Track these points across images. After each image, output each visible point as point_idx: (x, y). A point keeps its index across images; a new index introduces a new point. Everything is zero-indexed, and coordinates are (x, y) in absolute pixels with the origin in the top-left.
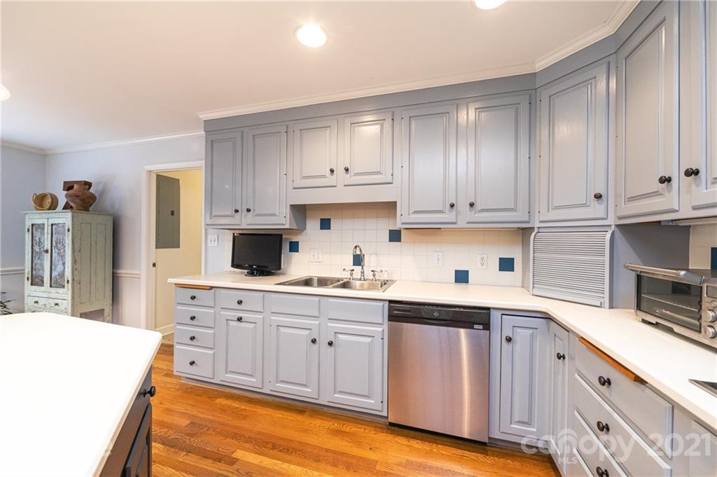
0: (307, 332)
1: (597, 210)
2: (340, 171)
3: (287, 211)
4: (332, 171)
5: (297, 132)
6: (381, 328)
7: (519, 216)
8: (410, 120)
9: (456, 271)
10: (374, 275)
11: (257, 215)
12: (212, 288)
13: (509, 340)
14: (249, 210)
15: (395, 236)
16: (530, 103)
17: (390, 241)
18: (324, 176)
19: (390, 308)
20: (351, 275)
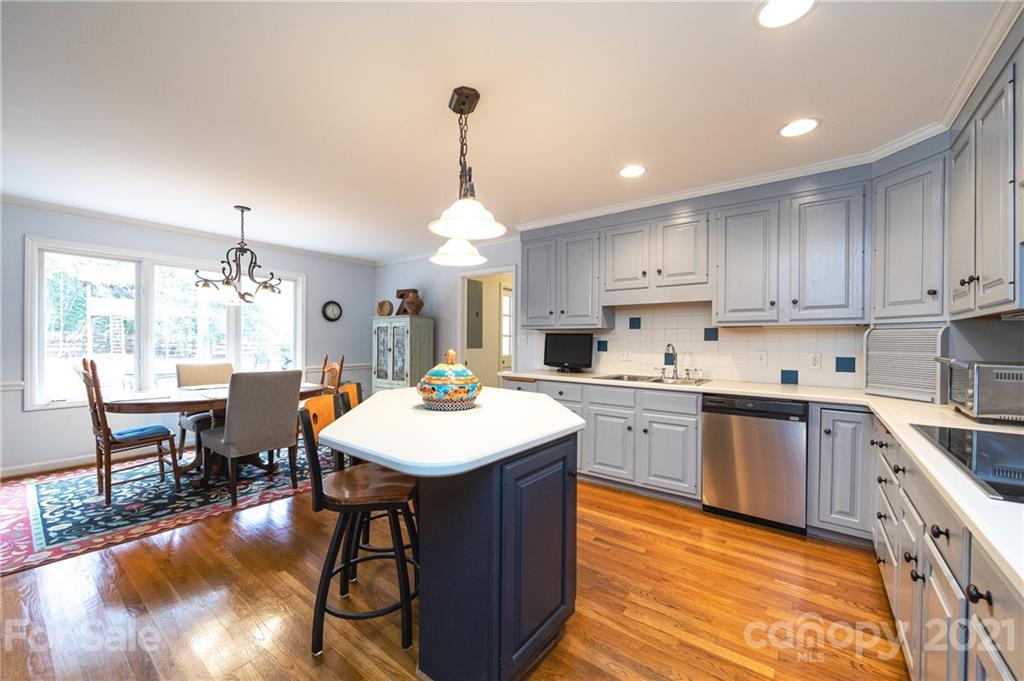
0: (623, 421)
1: (931, 305)
2: (652, 273)
3: (599, 313)
4: (644, 273)
5: (609, 238)
6: (694, 420)
7: (853, 312)
8: (726, 221)
9: (783, 371)
10: (688, 374)
11: (571, 316)
12: (535, 380)
13: (828, 432)
14: (562, 312)
15: (711, 334)
16: (864, 195)
17: (706, 339)
18: (636, 279)
19: (703, 401)
20: (663, 373)
